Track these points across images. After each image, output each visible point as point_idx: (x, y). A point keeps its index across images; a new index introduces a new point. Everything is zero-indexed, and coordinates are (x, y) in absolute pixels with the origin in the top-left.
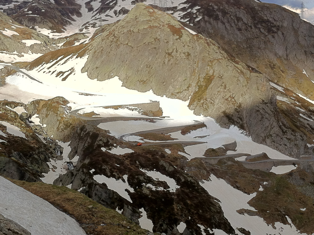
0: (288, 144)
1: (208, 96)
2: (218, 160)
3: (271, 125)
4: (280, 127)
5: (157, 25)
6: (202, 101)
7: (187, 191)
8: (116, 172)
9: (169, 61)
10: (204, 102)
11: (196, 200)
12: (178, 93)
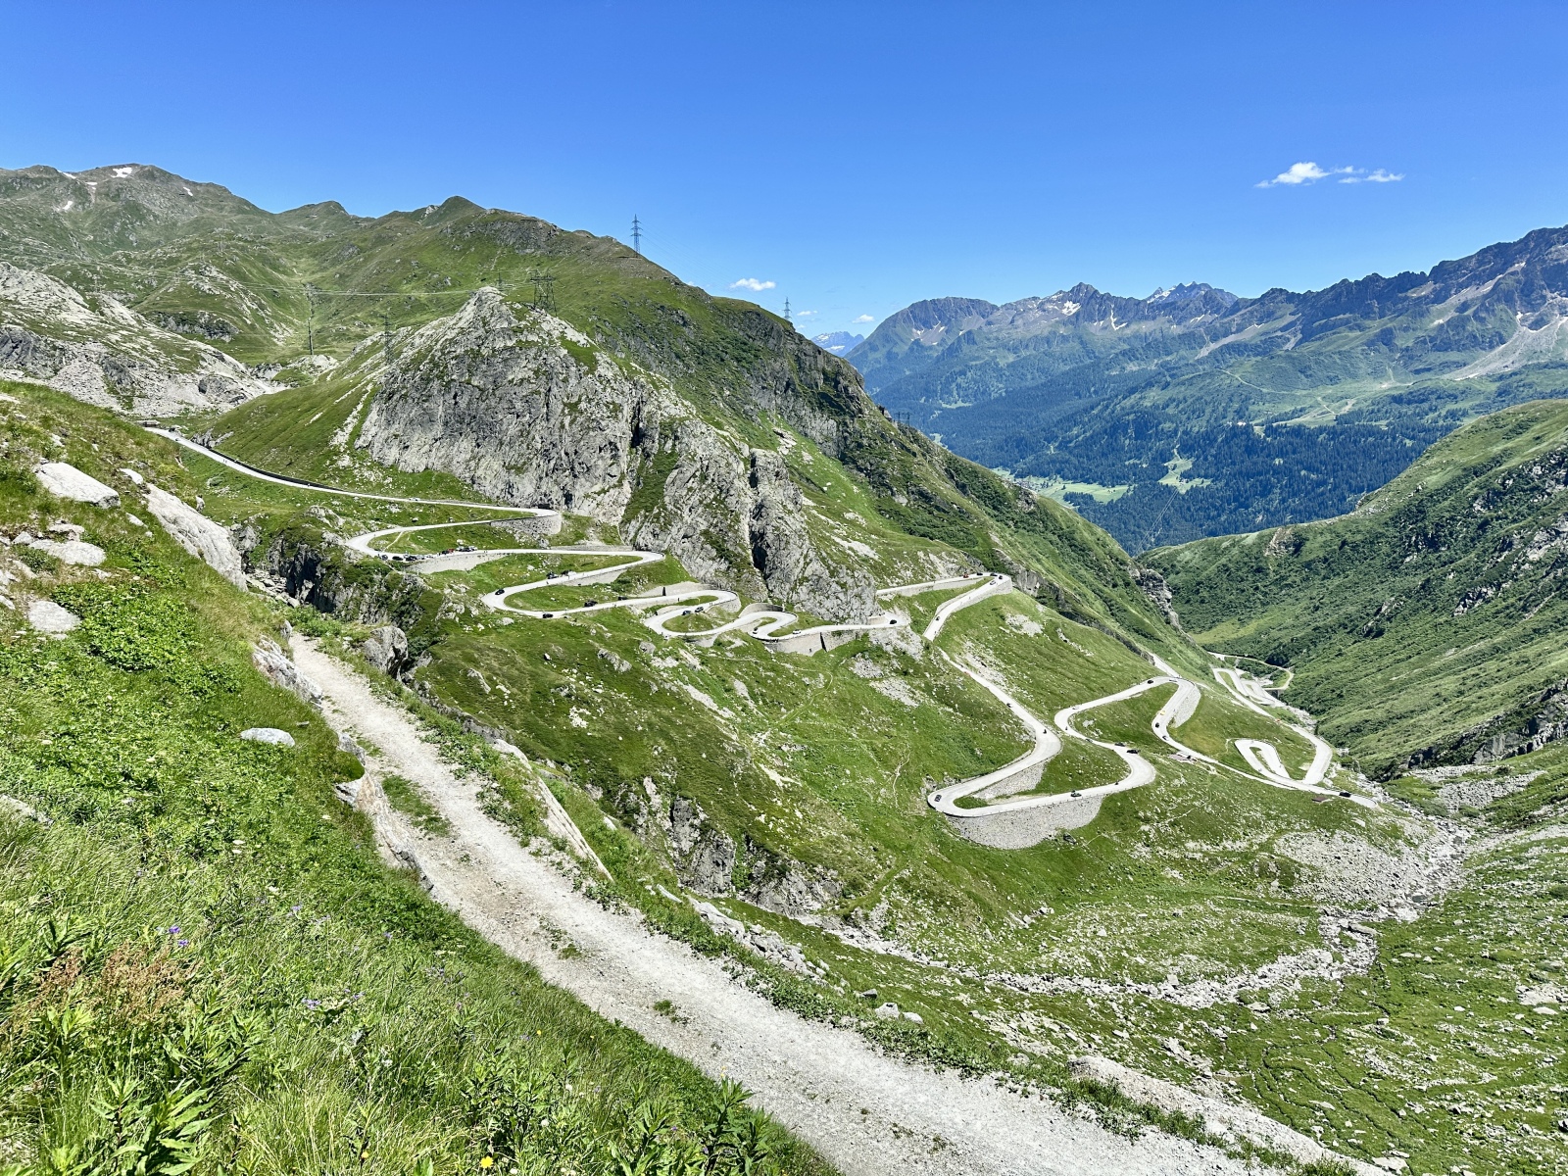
0: (841, 596)
1: (667, 499)
2: (714, 638)
3: (805, 557)
4: (823, 559)
5: (536, 339)
6: (656, 511)
7: (666, 712)
8: (503, 683)
9: (572, 422)
10: (659, 513)
11: (689, 731)
12: (599, 494)
